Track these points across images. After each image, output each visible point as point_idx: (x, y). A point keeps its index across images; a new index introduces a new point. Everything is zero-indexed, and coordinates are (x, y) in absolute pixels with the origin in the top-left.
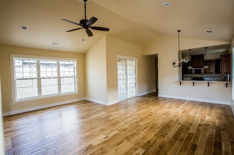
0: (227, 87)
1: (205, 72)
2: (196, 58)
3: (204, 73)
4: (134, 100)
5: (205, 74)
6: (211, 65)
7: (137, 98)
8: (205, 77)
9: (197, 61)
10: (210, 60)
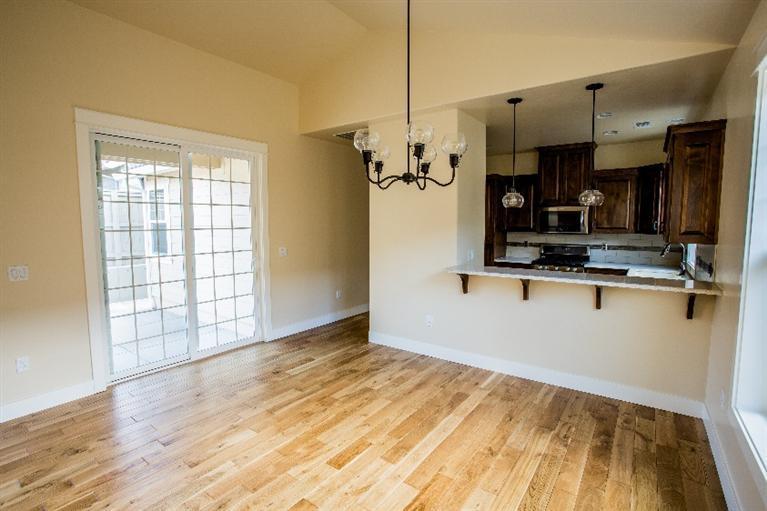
0: (690, 315)
1: (596, 228)
2: (558, 158)
3: (590, 231)
4: (251, 356)
5: (593, 236)
6: (618, 195)
7: (265, 346)
8: (593, 247)
9: (561, 174)
10: (617, 171)
